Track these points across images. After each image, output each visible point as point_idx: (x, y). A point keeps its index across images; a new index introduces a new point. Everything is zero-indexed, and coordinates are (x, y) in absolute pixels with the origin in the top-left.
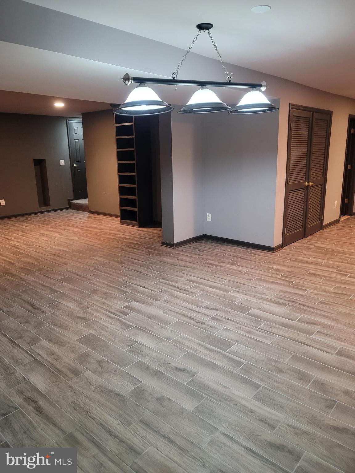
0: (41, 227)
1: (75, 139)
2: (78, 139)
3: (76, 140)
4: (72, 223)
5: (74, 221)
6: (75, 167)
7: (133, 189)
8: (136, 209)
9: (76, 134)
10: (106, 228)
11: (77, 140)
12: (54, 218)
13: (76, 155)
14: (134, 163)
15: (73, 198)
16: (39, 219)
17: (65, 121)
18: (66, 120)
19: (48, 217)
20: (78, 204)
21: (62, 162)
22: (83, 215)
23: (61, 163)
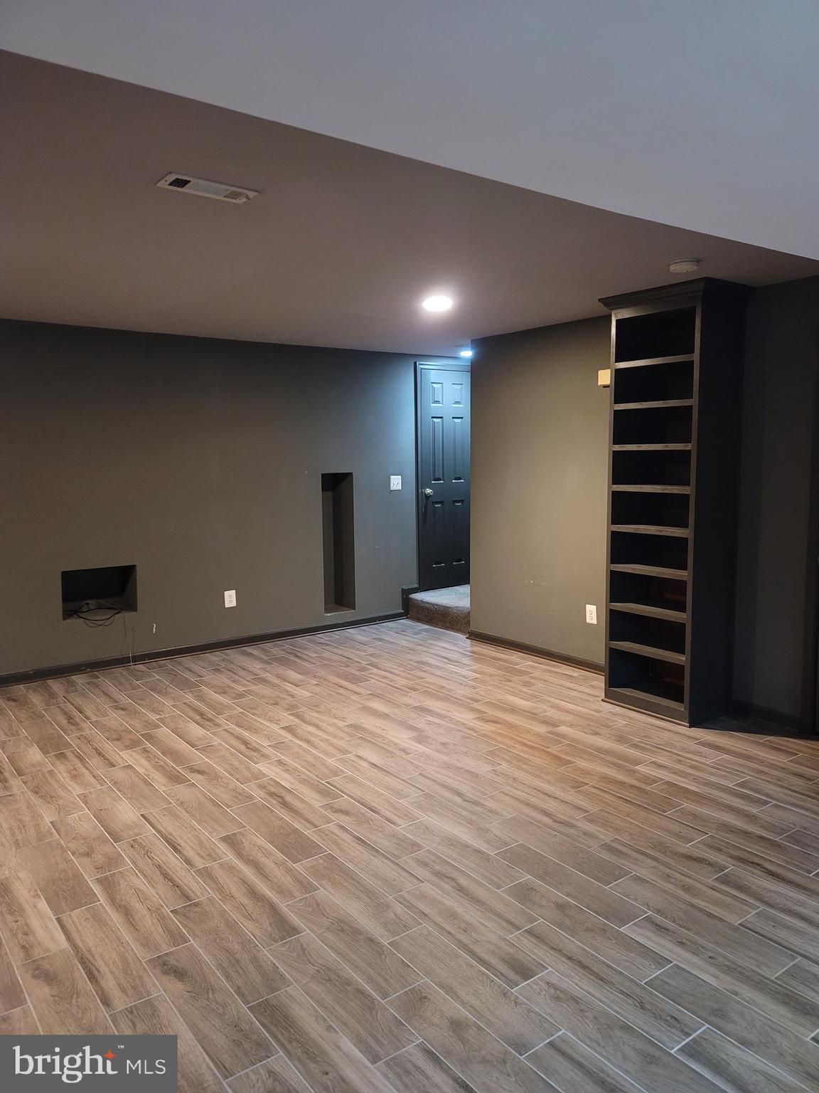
0: (342, 691)
1: (432, 417)
2: (441, 418)
3: (435, 420)
4: (436, 680)
5: (438, 673)
6: (427, 497)
7: (680, 586)
8: (681, 659)
9: (438, 402)
10: (569, 718)
11: (439, 420)
12: (371, 651)
13: (434, 462)
14: (688, 496)
15: (416, 586)
16: (327, 655)
17: (413, 365)
18: (415, 363)
19: (353, 647)
20: (433, 605)
21: (396, 482)
22: (455, 645)
23: (392, 486)
